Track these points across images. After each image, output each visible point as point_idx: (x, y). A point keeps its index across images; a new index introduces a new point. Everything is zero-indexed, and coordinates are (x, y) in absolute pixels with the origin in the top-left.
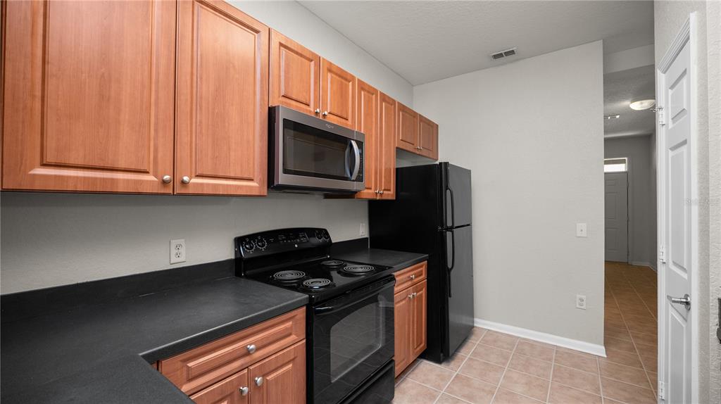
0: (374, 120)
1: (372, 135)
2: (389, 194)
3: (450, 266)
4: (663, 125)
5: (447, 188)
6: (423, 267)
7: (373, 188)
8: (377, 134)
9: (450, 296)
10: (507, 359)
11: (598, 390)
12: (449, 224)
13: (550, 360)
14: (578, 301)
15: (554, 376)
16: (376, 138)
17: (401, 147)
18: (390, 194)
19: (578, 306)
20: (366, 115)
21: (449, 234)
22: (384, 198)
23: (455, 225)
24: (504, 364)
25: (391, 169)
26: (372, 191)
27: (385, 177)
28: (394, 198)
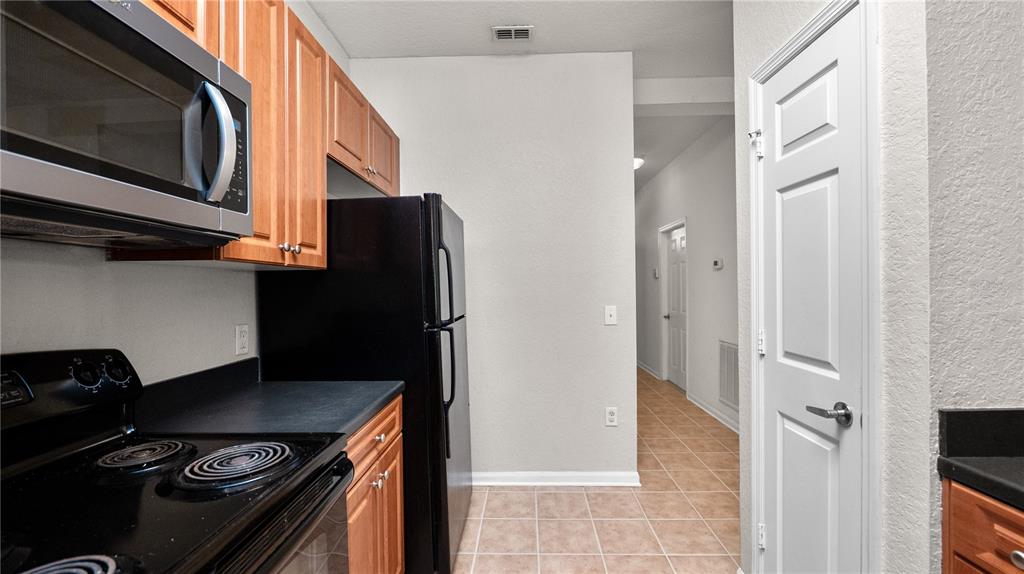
0: (274, 67)
1: (268, 103)
2: (311, 256)
3: (447, 398)
4: (760, 158)
5: (441, 245)
6: (395, 412)
7: (274, 236)
8: (281, 106)
9: (449, 457)
10: (532, 535)
11: (657, 548)
12: (445, 316)
13: (585, 514)
14: (608, 416)
15: (603, 543)
16: (280, 116)
17: (337, 156)
18: (315, 257)
19: (608, 423)
20: (251, 45)
21: (444, 336)
22: (302, 262)
23: (456, 316)
24: (533, 548)
25: (315, 202)
26: (272, 244)
27: (302, 215)
28: (325, 266)
